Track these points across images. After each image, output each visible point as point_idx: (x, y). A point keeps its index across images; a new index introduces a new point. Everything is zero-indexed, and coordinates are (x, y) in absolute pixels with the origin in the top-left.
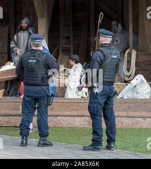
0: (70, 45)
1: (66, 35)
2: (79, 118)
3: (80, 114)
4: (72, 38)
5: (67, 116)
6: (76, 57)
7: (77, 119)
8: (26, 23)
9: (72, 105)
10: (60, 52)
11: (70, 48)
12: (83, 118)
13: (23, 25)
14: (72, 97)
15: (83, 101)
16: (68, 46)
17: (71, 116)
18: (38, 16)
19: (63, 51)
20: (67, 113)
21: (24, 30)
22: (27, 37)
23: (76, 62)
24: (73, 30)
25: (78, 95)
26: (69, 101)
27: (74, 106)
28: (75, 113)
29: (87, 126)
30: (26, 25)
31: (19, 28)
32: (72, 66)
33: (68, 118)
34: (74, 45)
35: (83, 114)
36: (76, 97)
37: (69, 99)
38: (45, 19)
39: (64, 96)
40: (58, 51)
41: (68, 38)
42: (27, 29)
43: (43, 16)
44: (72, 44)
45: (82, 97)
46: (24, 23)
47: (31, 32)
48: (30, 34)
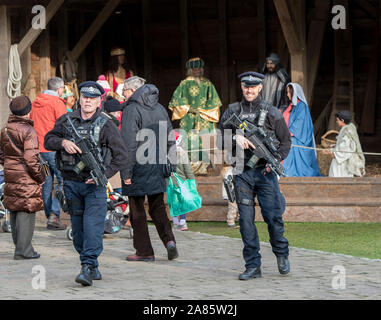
0: (348, 94)
1: (344, 80)
2: (347, 208)
3: (349, 202)
4: (351, 84)
5: (329, 205)
6: (345, 113)
7: (343, 210)
8: (274, 62)
9: (339, 188)
10: (334, 106)
11: (348, 99)
12: (351, 208)
13: (269, 66)
14: (340, 176)
15: (355, 181)
16: (347, 97)
17: (335, 205)
18: (290, 51)
19: (338, 104)
20: (329, 201)
21: (271, 73)
23: (347, 122)
24: (354, 73)
25: (349, 173)
27: (343, 190)
28: (341, 200)
29: (358, 221)
30: (273, 66)
32: (341, 128)
33: (331, 208)
35: (353, 202)
37: (333, 179)
38: (301, 56)
40: (332, 104)
41: (347, 84)
43: (298, 51)
44: (352, 93)
46: (271, 63)
47: (281, 75)
48: (279, 79)
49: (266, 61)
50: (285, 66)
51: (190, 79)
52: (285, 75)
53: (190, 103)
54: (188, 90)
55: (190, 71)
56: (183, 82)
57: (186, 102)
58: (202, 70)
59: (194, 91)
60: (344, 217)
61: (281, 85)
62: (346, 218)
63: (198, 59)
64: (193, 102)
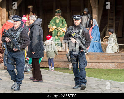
1: (111, 18)
2: (112, 64)
3: (112, 62)
4: (114, 19)
5: (105, 63)
6: (112, 30)
7: (111, 64)
9: (109, 57)
10: (108, 27)
12: (114, 64)
13: (84, 12)
14: (109, 52)
15: (115, 54)
16: (112, 24)
17: (108, 63)
18: (92, 7)
19: (109, 26)
20: (105, 61)
21: (85, 15)
23: (112, 33)
24: (115, 16)
25: (113, 51)
26: (108, 54)
27: (111, 57)
28: (110, 61)
29: (116, 68)
30: (86, 12)
31: (82, 14)
32: (110, 35)
34: (115, 23)
36: (111, 52)
37: (107, 53)
40: (107, 27)
43: (95, 7)
45: (115, 52)
46: (85, 11)
47: (89, 16)
48: (88, 17)
49: (83, 11)
50: (90, 13)
51: (56, 17)
52: (90, 16)
54: (55, 21)
55: (56, 14)
56: (54, 18)
57: (54, 25)
58: (60, 14)
59: (57, 21)
61: (89, 19)
62: (111, 67)
63: (59, 10)
64: (57, 25)
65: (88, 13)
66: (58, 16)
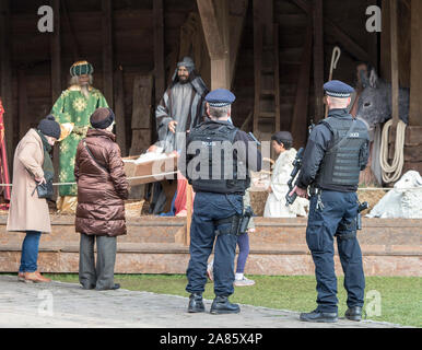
0: (273, 111)
1: (267, 92)
2: (293, 257)
4: (277, 98)
5: (269, 253)
7: (288, 259)
8: (188, 68)
9: (277, 232)
11: (274, 118)
12: (299, 257)
13: (181, 73)
15: (299, 223)
16: (272, 115)
17: (277, 253)
18: (210, 54)
20: (268, 248)
21: (183, 83)
22: (189, 97)
23: (287, 147)
24: (281, 83)
25: (291, 212)
26: (273, 223)
28: (285, 247)
29: (307, 273)
30: (187, 73)
31: (173, 78)
33: (271, 256)
34: (282, 113)
37: (271, 220)
38: (224, 60)
39: (262, 214)
41: (271, 98)
42: (189, 80)
43: (220, 55)
44: (278, 110)
45: (298, 216)
46: (184, 68)
47: (197, 86)
48: (195, 90)
49: (177, 67)
51: (73, 89)
52: (201, 85)
53: (74, 120)
54: (71, 104)
55: (75, 78)
56: (65, 93)
57: (68, 118)
58: (91, 77)
59: (80, 105)
60: (289, 269)
61: (197, 97)
62: (291, 270)
63: (86, 63)
64: (79, 119)
65: (194, 74)
66: (82, 86)
